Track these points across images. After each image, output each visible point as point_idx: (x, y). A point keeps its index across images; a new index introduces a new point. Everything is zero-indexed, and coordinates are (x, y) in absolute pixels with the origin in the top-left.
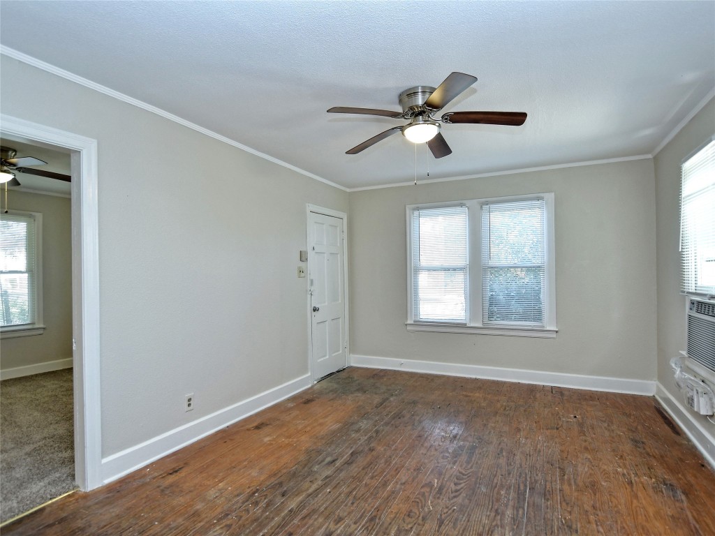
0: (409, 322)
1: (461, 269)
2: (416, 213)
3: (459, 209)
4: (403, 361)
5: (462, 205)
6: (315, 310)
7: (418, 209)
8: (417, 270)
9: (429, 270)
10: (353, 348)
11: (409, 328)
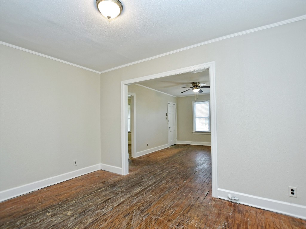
0: (193, 132)
1: (207, 117)
2: (195, 103)
3: (206, 102)
4: (191, 142)
5: (207, 101)
6: (169, 128)
7: (195, 102)
8: (195, 118)
9: (199, 118)
10: (178, 139)
11: (193, 133)
